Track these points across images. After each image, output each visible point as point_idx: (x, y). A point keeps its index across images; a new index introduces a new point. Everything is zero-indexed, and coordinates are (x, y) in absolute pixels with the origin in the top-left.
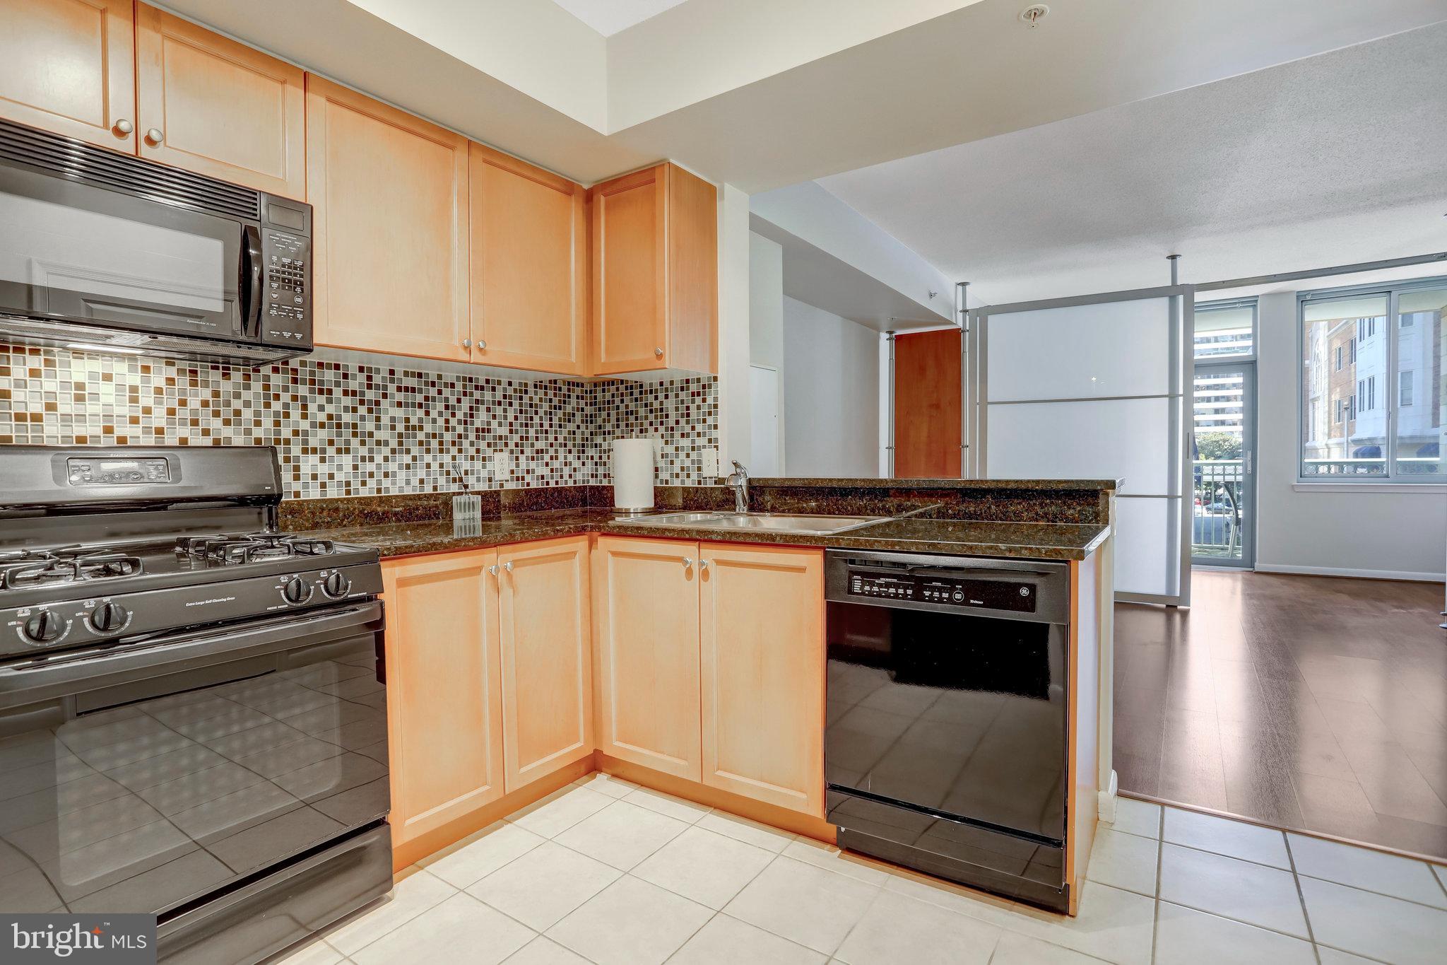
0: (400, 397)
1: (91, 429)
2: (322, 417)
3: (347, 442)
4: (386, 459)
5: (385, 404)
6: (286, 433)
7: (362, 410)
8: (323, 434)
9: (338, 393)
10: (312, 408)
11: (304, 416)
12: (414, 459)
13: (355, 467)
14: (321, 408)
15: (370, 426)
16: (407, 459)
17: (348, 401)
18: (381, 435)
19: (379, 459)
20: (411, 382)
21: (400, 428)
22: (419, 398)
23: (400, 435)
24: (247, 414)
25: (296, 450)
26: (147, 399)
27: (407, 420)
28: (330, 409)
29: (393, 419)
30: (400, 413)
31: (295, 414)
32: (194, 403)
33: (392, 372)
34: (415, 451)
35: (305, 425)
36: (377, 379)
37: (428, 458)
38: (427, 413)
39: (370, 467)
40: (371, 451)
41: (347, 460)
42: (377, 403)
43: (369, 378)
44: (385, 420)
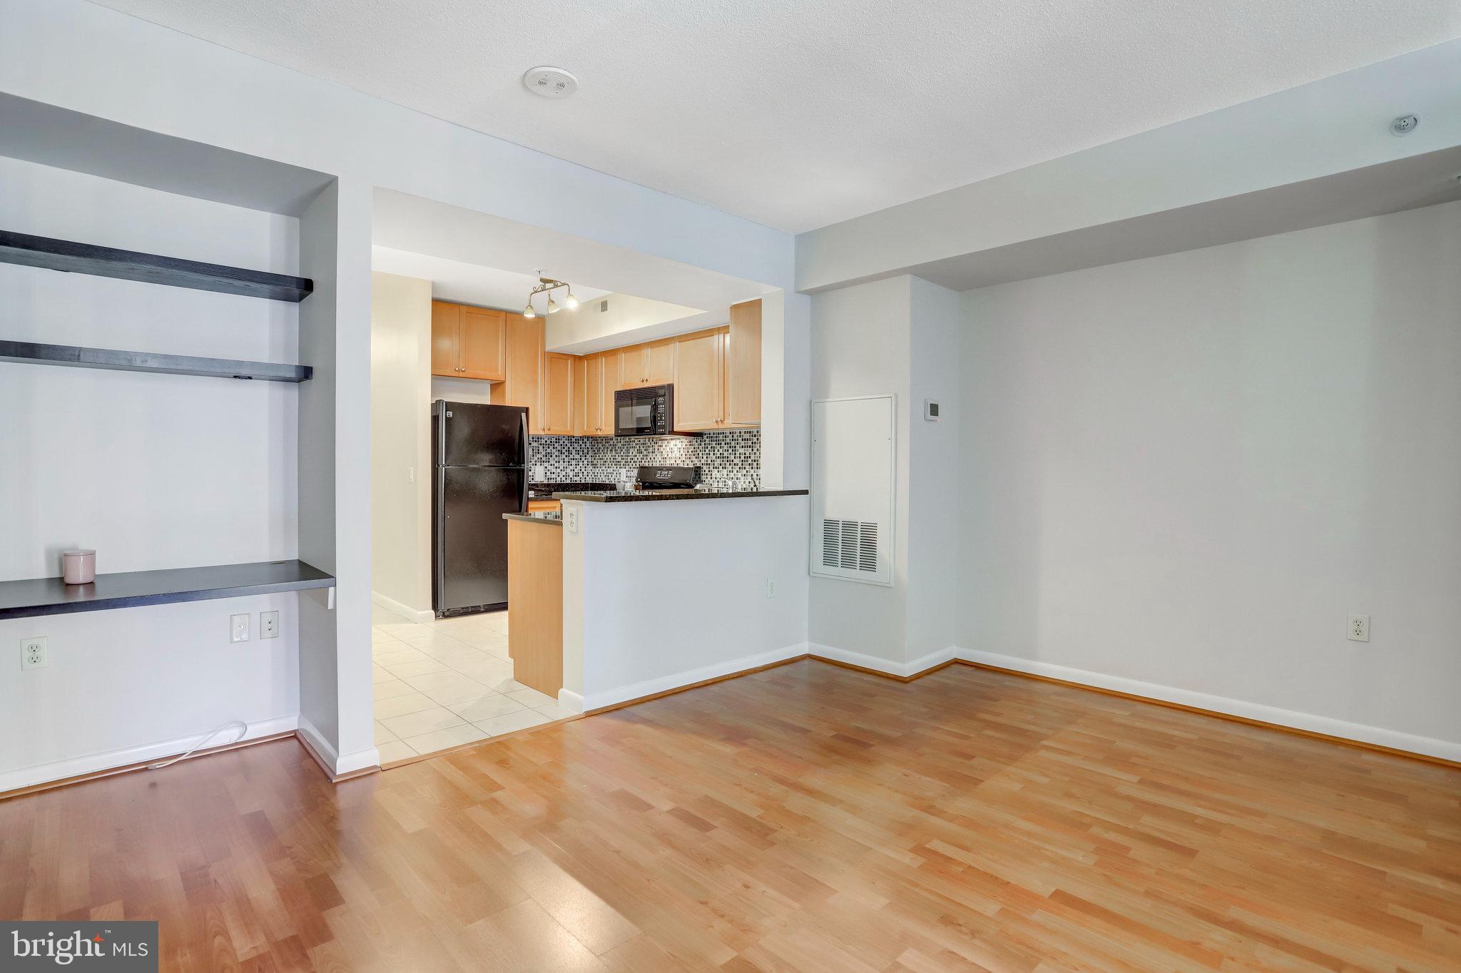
0: (743, 443)
1: (672, 462)
2: (719, 455)
3: (725, 464)
4: (737, 471)
5: (738, 446)
6: (709, 462)
7: (730, 450)
8: (719, 461)
9: (723, 443)
10: (716, 450)
11: (714, 454)
12: (747, 471)
13: (727, 475)
14: (718, 451)
15: (732, 457)
16: (744, 472)
17: (726, 447)
18: (736, 461)
19: (735, 471)
20: (747, 436)
21: (742, 457)
22: (750, 443)
23: (742, 461)
24: (701, 455)
25: (711, 467)
26: (682, 452)
27: (745, 454)
28: (721, 451)
29: (740, 454)
30: (742, 450)
31: (712, 453)
32: (690, 451)
33: (740, 432)
34: (747, 467)
35: (714, 458)
36: (735, 437)
37: (752, 471)
38: (753, 450)
39: (732, 475)
40: (732, 468)
41: (725, 472)
42: (735, 447)
43: (733, 436)
44: (738, 455)
